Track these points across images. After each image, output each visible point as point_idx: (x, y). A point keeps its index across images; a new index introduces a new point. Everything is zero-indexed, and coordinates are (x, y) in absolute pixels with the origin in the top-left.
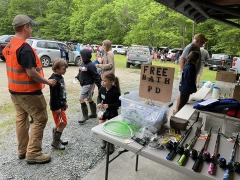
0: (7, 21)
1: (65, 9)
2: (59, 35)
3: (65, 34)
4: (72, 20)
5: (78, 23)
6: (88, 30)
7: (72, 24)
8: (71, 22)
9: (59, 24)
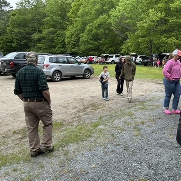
0: (6, 39)
1: (60, 23)
2: (56, 49)
4: (68, 33)
5: (73, 37)
6: (83, 42)
7: (68, 37)
8: (67, 36)
9: (55, 38)
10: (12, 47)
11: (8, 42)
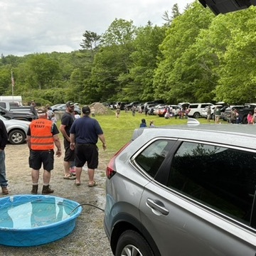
0: (91, 82)
1: (151, 59)
2: (143, 95)
3: (149, 92)
5: (162, 77)
7: (156, 78)
9: (142, 80)
10: (96, 92)
11: (93, 86)
